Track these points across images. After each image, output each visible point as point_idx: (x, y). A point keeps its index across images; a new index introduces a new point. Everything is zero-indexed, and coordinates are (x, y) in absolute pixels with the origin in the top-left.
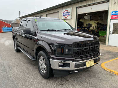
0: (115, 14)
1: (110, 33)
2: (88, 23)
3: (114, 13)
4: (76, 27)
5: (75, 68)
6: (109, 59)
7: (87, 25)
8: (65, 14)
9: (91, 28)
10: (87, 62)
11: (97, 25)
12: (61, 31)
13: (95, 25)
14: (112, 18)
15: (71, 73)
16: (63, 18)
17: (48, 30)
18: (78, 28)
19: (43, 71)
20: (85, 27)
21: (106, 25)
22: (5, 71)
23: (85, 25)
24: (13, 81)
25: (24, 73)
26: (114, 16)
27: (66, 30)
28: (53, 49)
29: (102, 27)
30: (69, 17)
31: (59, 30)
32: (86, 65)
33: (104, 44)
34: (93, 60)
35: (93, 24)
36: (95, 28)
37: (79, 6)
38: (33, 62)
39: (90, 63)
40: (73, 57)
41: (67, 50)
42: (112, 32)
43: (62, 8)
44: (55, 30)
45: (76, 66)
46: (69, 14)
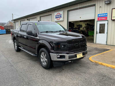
0: (101, 16)
1: (97, 33)
2: (78, 24)
3: (99, 15)
4: (67, 28)
5: (69, 59)
6: (95, 54)
7: (77, 26)
8: (57, 17)
9: (81, 29)
10: (77, 55)
11: (86, 25)
12: (56, 32)
13: (85, 26)
14: (98, 19)
15: (66, 63)
16: (56, 20)
17: (47, 32)
18: (69, 29)
19: (45, 64)
20: (76, 28)
21: (94, 26)
22: (12, 66)
23: (75, 26)
24: (21, 72)
25: (28, 66)
26: (100, 18)
27: (60, 31)
28: (52, 46)
29: (91, 27)
30: (61, 19)
31: (55, 31)
32: (77, 57)
33: (92, 43)
34: (82, 54)
35: (83, 25)
36: (85, 29)
37: (70, 9)
38: (33, 59)
39: (80, 56)
40: (67, 51)
41: (63, 46)
42: (98, 32)
43: (54, 11)
44: (52, 32)
45: (70, 57)
46: (61, 17)
